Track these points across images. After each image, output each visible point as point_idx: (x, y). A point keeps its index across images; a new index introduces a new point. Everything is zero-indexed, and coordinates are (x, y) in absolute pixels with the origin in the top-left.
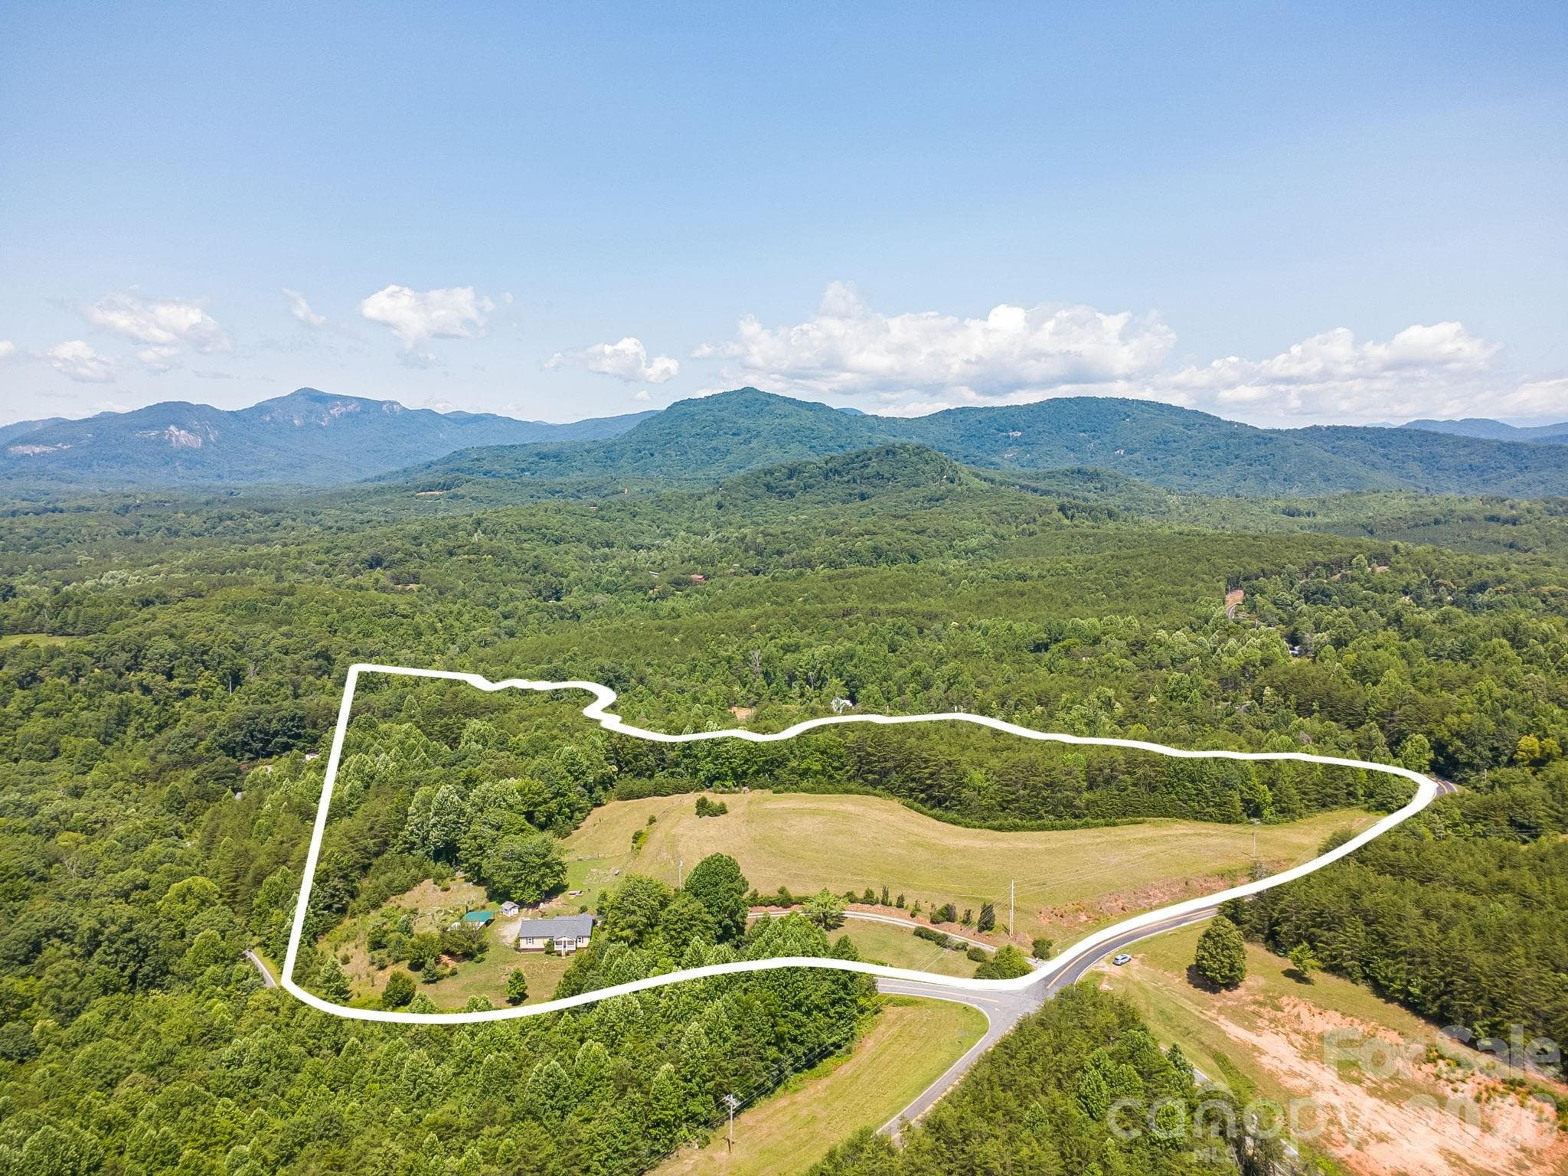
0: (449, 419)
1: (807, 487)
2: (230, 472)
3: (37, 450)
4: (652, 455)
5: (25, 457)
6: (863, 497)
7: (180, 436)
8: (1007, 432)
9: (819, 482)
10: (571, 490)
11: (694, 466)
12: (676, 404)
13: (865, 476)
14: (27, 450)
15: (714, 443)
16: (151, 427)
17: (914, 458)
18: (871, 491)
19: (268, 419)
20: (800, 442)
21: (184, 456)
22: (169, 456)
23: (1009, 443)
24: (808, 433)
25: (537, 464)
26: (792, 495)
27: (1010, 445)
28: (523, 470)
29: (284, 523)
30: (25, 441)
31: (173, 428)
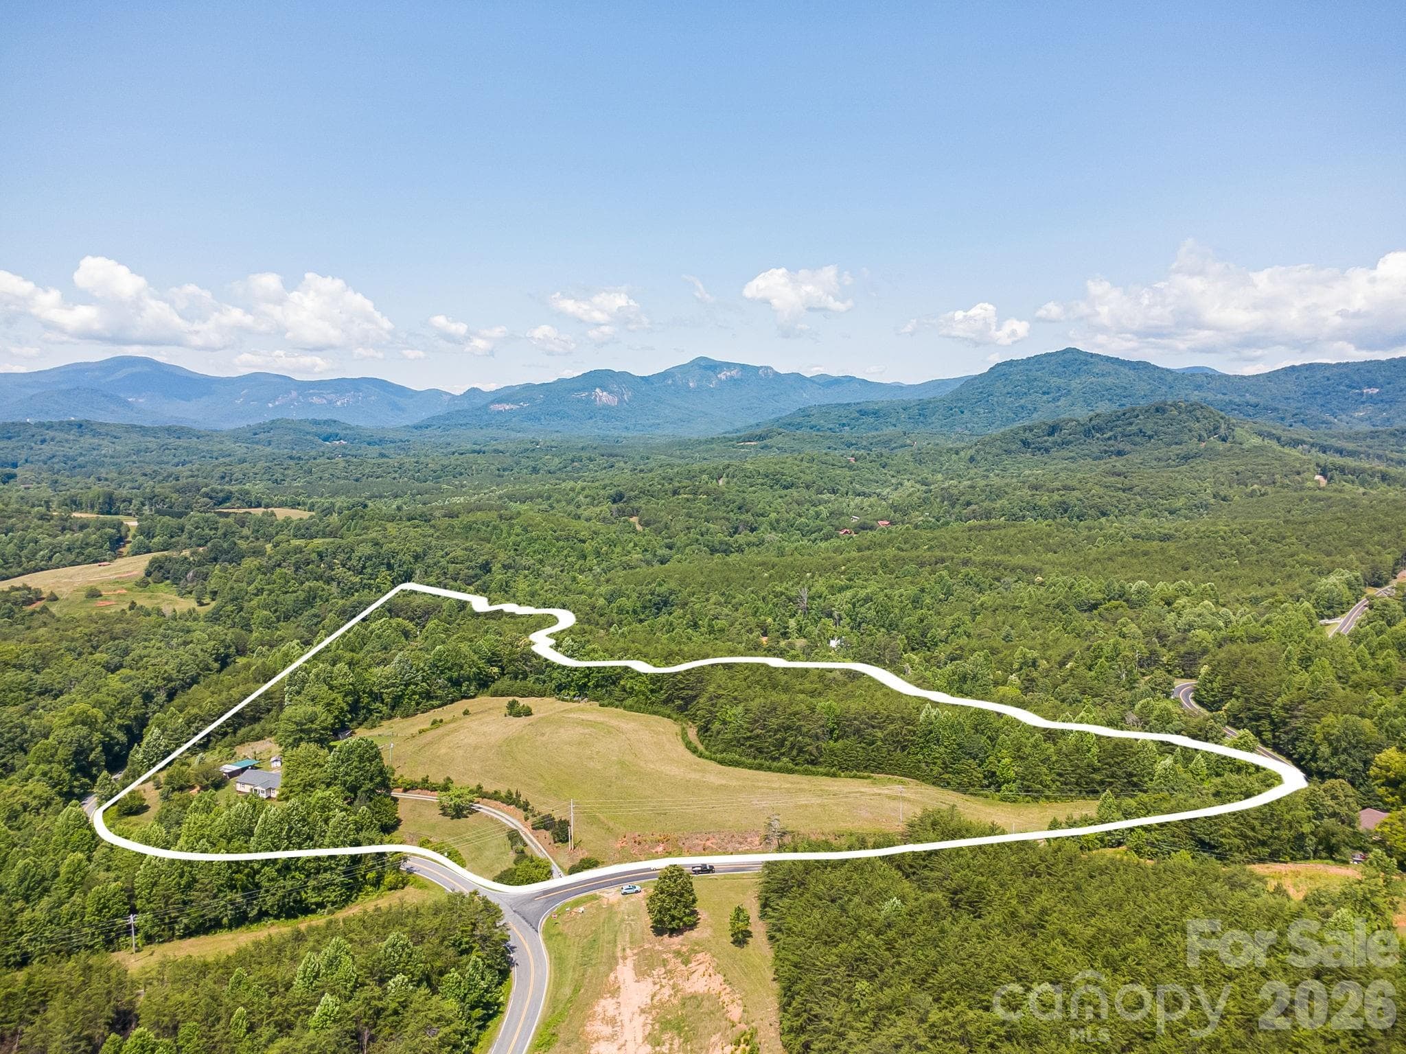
0: (814, 382)
1: (1065, 443)
2: (635, 425)
3: (507, 407)
4: (962, 412)
5: (500, 412)
6: (1120, 453)
7: (603, 397)
8: (1360, 388)
9: (1078, 439)
10: (864, 443)
11: (998, 422)
12: (998, 365)
13: (1126, 433)
14: (500, 407)
15: (1022, 401)
16: (584, 389)
17: (1184, 416)
18: (1128, 448)
19: (670, 382)
20: (1109, 400)
21: (604, 412)
22: (592, 412)
23: (1360, 401)
24: (1119, 391)
25: (858, 419)
26: (1047, 450)
27: (1363, 403)
28: (844, 425)
29: (617, 465)
30: (500, 401)
31: (598, 390)
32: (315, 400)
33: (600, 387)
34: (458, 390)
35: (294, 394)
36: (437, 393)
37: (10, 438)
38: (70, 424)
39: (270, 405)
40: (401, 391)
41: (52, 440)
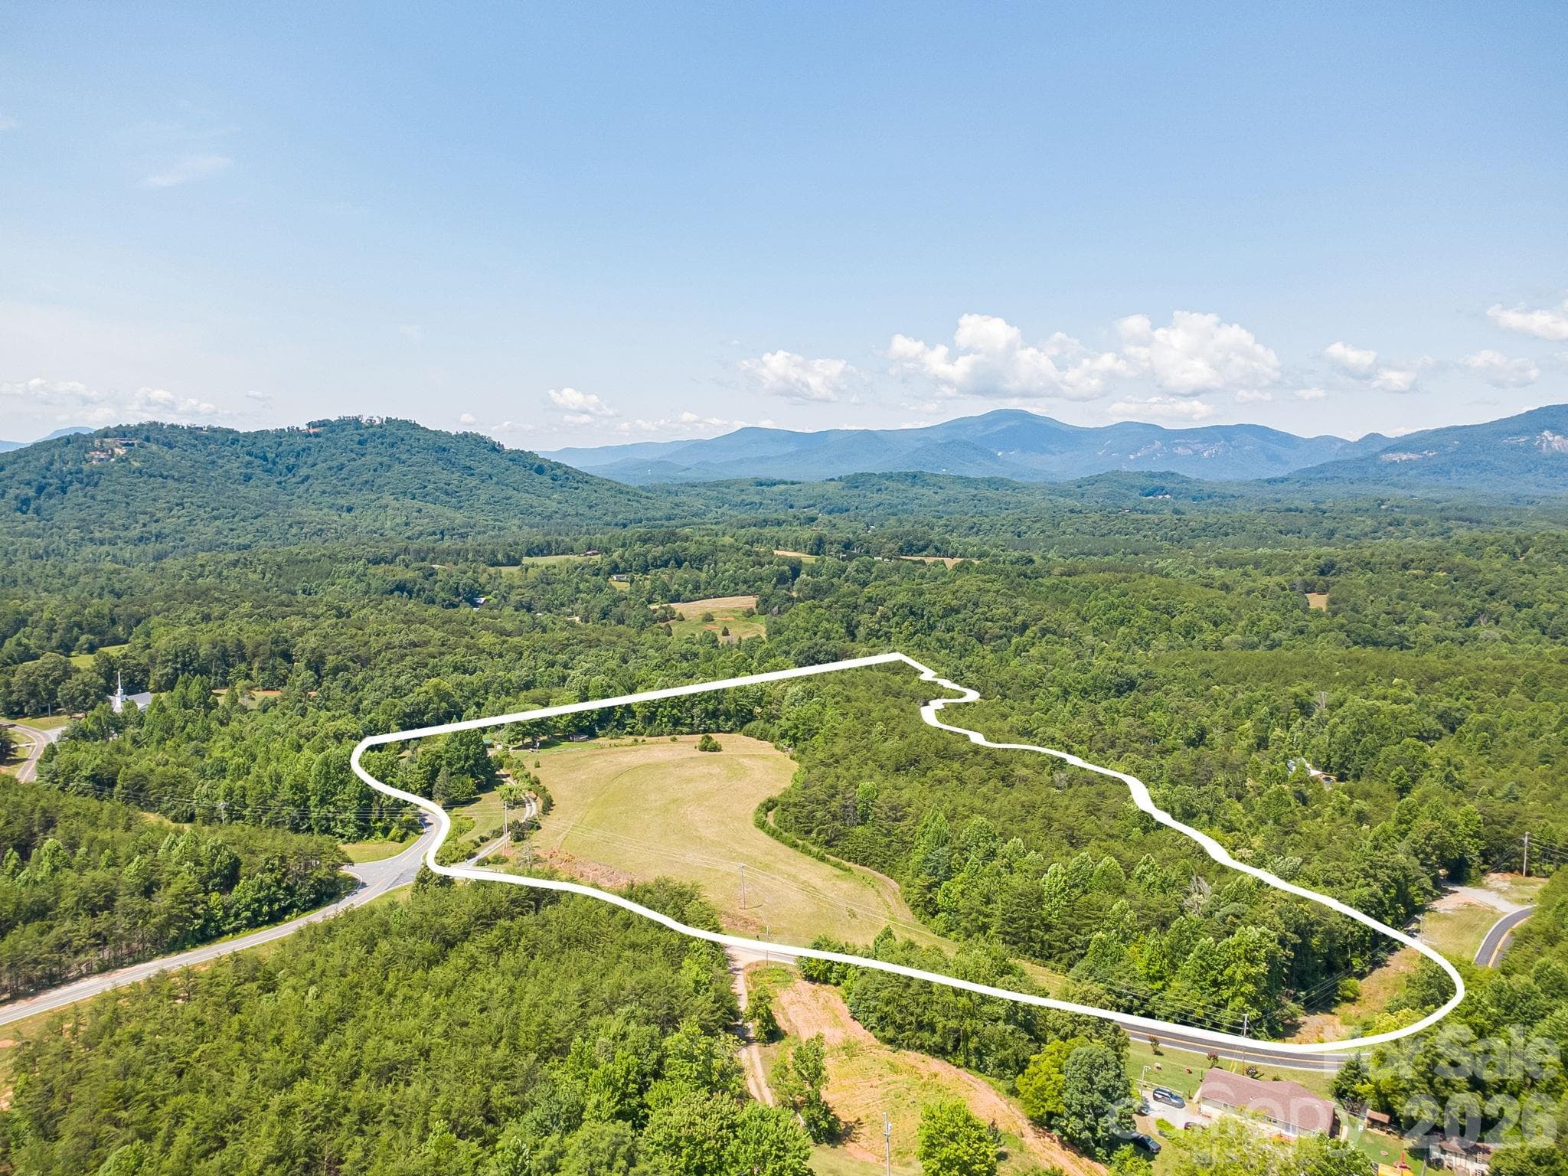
3: (1404, 457)
5: (1390, 463)
7: (1553, 442)
14: (1394, 457)
16: (1525, 433)
30: (1400, 450)
31: (1546, 433)
32: (1180, 450)
33: (1550, 428)
34: (1354, 435)
35: (1158, 444)
36: (1331, 440)
37: (857, 487)
38: (906, 475)
39: (1132, 457)
40: (1288, 440)
41: (886, 489)
